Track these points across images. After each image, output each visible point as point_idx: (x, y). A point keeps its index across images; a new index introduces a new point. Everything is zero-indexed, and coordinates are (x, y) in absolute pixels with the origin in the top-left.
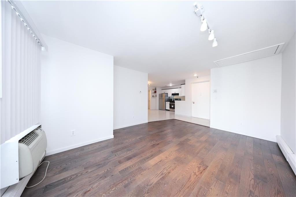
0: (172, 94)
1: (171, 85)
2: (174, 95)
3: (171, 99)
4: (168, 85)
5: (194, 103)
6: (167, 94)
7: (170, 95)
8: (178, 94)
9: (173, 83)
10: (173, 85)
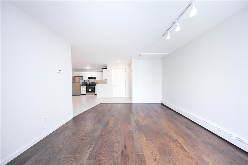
0: (88, 77)
1: (88, 68)
2: (90, 79)
3: (87, 83)
4: (85, 68)
5: (114, 86)
6: (82, 77)
7: (86, 79)
8: (95, 78)
9: (90, 66)
10: (90, 68)
